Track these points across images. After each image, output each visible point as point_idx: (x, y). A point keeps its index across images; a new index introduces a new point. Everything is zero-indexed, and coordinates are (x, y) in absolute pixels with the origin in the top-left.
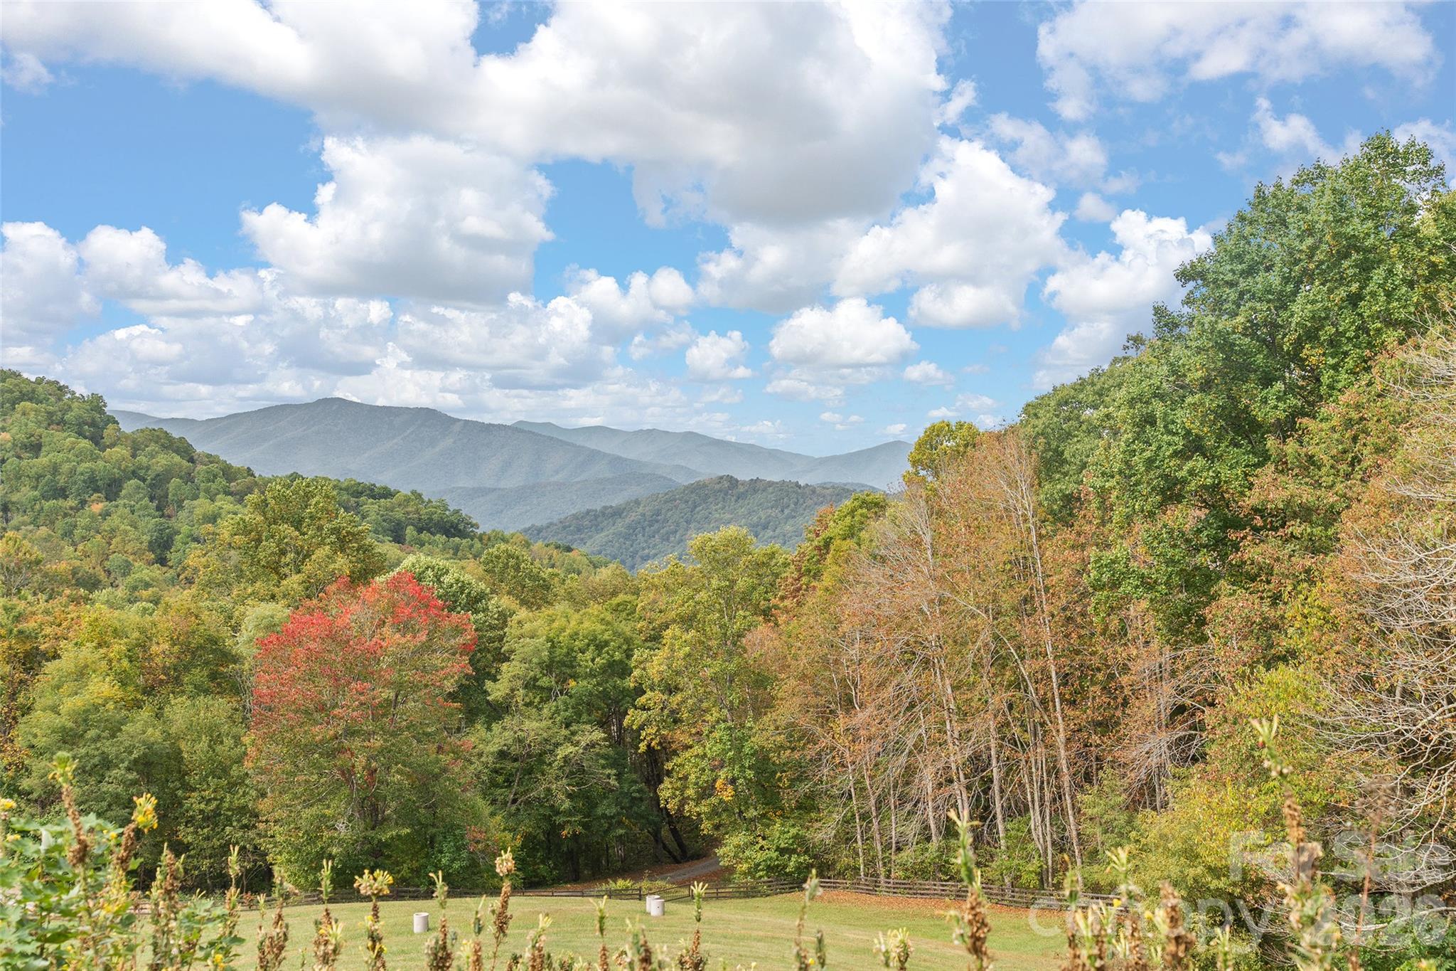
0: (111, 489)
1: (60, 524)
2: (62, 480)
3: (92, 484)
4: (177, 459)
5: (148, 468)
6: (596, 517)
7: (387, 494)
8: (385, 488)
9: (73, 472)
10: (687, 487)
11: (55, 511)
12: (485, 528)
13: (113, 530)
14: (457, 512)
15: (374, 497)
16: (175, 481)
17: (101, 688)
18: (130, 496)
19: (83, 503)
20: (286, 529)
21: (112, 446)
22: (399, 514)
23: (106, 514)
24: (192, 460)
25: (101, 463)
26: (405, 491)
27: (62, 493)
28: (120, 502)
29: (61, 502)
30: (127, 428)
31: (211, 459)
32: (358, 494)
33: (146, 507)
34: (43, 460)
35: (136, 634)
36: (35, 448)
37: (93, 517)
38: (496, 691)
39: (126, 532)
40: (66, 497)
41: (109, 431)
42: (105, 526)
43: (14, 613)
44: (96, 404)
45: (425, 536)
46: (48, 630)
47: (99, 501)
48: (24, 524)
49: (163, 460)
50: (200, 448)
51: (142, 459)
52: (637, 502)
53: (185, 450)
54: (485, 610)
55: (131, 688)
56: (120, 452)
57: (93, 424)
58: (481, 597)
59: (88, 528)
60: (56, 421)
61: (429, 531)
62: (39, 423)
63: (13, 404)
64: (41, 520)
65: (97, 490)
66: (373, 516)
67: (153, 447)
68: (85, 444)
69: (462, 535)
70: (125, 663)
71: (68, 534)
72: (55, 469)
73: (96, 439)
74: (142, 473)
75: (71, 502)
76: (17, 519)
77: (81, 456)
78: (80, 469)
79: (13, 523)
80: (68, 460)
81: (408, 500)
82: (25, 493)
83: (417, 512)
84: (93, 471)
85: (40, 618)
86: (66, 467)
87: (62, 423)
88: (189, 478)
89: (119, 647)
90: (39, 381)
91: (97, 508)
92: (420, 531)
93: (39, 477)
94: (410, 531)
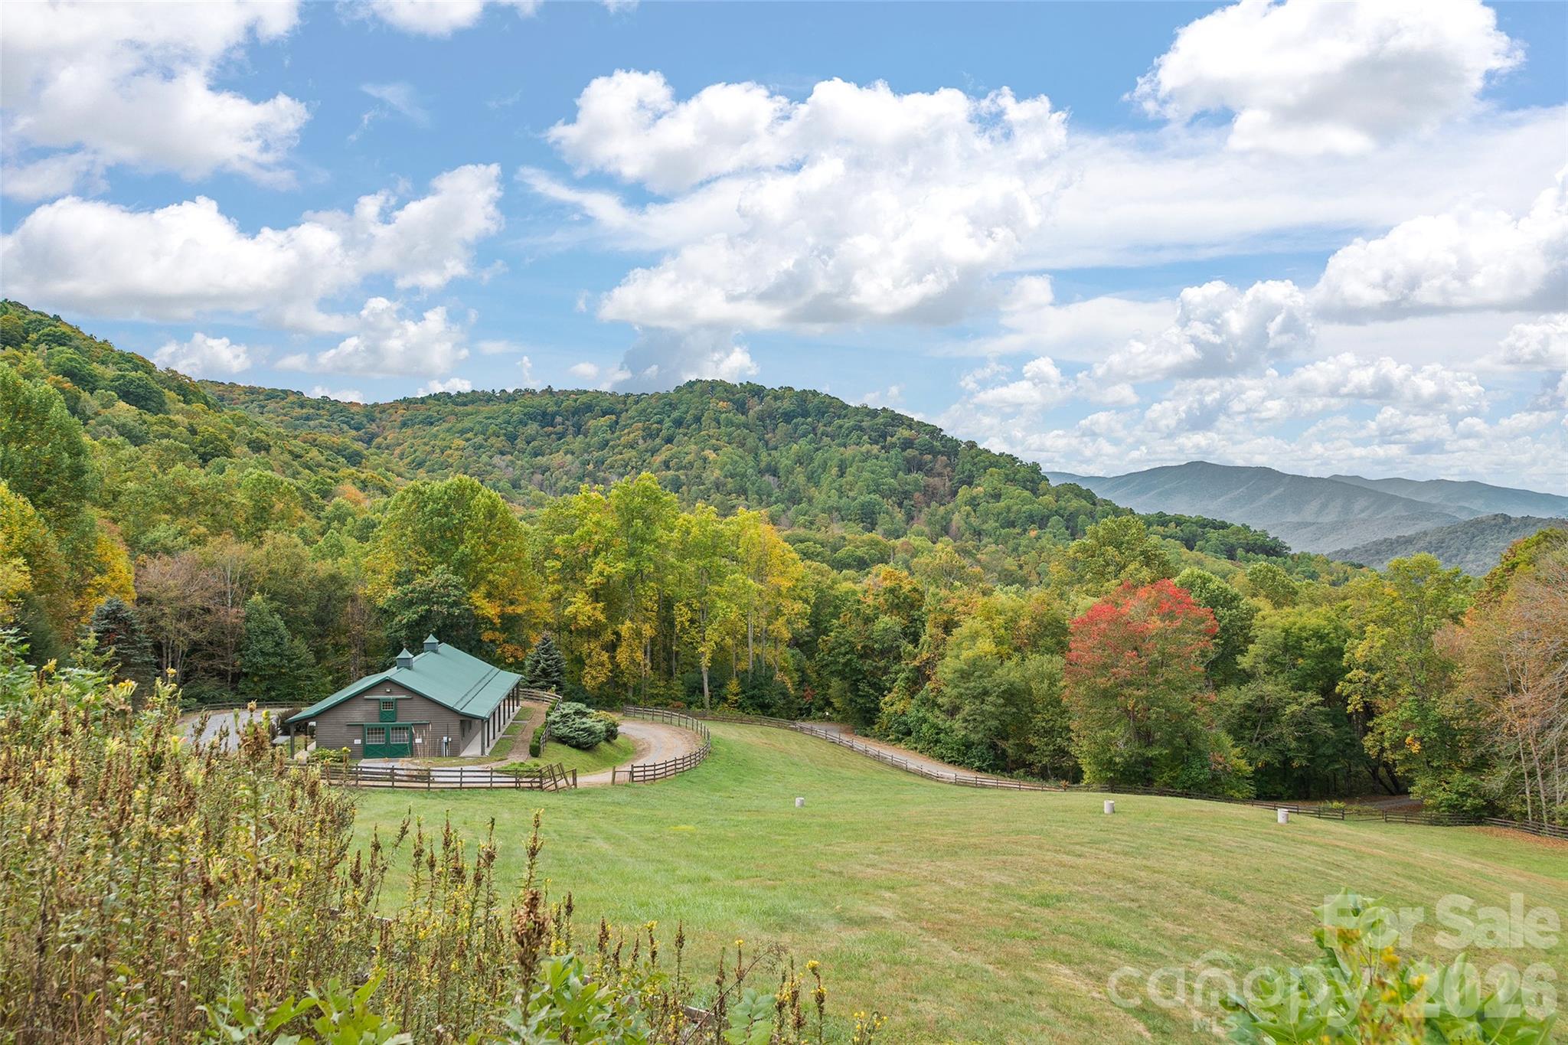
0: (1042, 522)
1: (1011, 543)
2: (1012, 516)
3: (1031, 519)
4: (1084, 502)
5: (1065, 509)
6: (1392, 543)
7: (1224, 526)
8: (1223, 522)
9: (1019, 511)
10: (1467, 522)
11: (1008, 535)
12: (1295, 550)
13: (1043, 548)
14: (1275, 539)
15: (1215, 528)
16: (1082, 517)
17: (985, 646)
18: (1053, 527)
19: (1025, 530)
20: (1111, 550)
21: (1044, 494)
22: (1232, 540)
23: (1038, 538)
24: (1094, 504)
25: (1036, 505)
26: (1238, 524)
27: (1012, 524)
28: (1048, 530)
29: (1012, 530)
30: (1054, 483)
31: (1107, 503)
32: (1204, 526)
33: (1063, 534)
34: (1002, 504)
35: (1011, 614)
36: (997, 497)
37: (1030, 539)
38: (1244, 662)
39: (1050, 549)
40: (1014, 527)
41: (1042, 485)
42: (1037, 545)
43: (938, 597)
44: (1035, 468)
45: (1251, 555)
46: (960, 609)
47: (1033, 530)
48: (990, 543)
49: (1075, 504)
50: (1099, 495)
51: (1062, 503)
52: (1425, 534)
53: (1090, 497)
54: (1237, 608)
55: (1006, 647)
56: (1048, 498)
57: (1033, 481)
58: (1235, 598)
59: (1027, 546)
60: (1010, 479)
61: (1254, 551)
62: (1000, 481)
63: (985, 470)
64: (999, 542)
65: (1033, 522)
66: (1213, 541)
67: (1069, 495)
68: (1027, 493)
69: (1278, 554)
70: (1002, 631)
71: (1015, 550)
72: (1009, 509)
73: (1034, 491)
74: (1061, 512)
75: (1018, 530)
76: (985, 540)
77: (1024, 502)
78: (1023, 509)
79: (983, 542)
80: (1017, 504)
81: (1239, 530)
82: (991, 524)
83: (1246, 538)
84: (1031, 511)
85: (955, 601)
86: (1015, 508)
87: (1014, 480)
88: (1091, 515)
89: (1000, 620)
90: (1001, 455)
91: (1033, 534)
92: (1248, 551)
93: (999, 514)
94: (1240, 552)
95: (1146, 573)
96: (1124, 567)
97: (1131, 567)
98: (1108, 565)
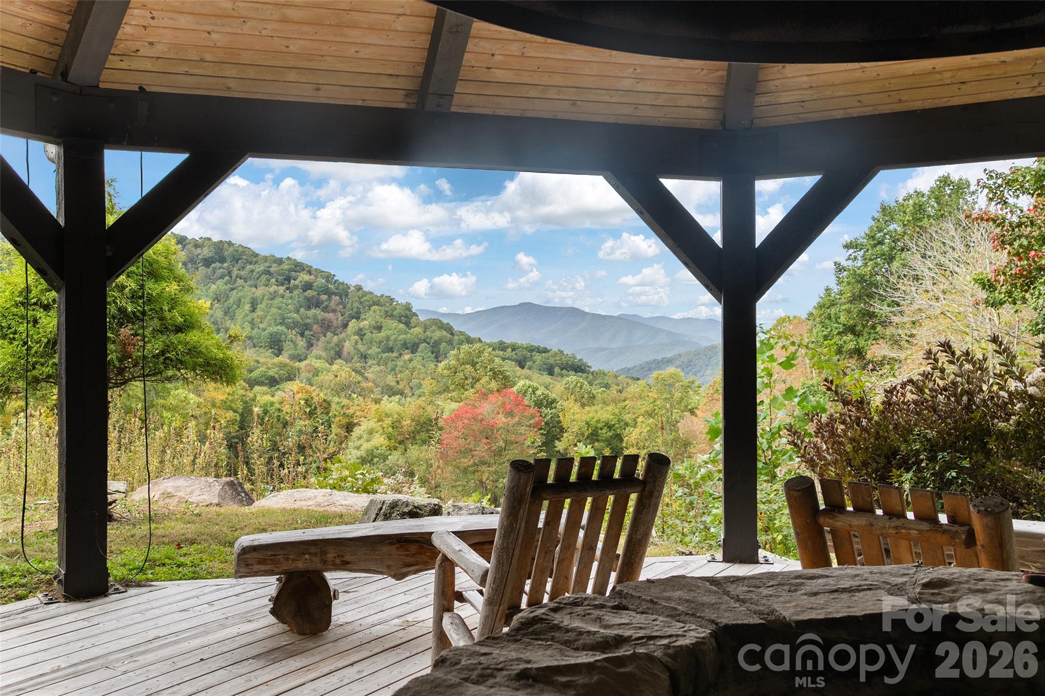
0: (413, 348)
1: (390, 364)
2: (391, 344)
3: (405, 346)
4: (445, 333)
5: (431, 338)
6: (658, 363)
7: (546, 351)
8: (545, 348)
9: (396, 340)
10: (706, 348)
11: (388, 358)
12: (594, 368)
13: (414, 368)
14: (581, 360)
15: (539, 352)
16: (444, 344)
17: (379, 440)
18: (422, 351)
19: (401, 355)
20: (469, 368)
21: (415, 327)
22: (551, 361)
23: (411, 360)
24: (452, 334)
25: (409, 335)
26: (555, 349)
27: (391, 350)
28: (418, 354)
29: (390, 354)
30: (422, 318)
31: (462, 333)
32: (531, 351)
33: (429, 357)
34: (383, 334)
35: (396, 416)
36: (379, 328)
37: (405, 361)
39: (420, 369)
40: (393, 352)
41: (413, 320)
42: (410, 366)
43: (342, 404)
44: (408, 307)
45: (564, 372)
46: (358, 413)
47: (408, 354)
48: (374, 364)
49: (438, 334)
50: (457, 327)
51: (428, 333)
52: (680, 355)
53: (449, 329)
55: (393, 441)
56: (418, 330)
57: (406, 316)
59: (402, 367)
60: (389, 315)
61: (566, 369)
62: (381, 316)
63: (370, 307)
64: (381, 363)
65: (407, 348)
66: (538, 362)
67: (434, 327)
68: (402, 326)
69: (583, 371)
70: (390, 429)
71: (393, 369)
72: (388, 338)
73: (407, 324)
74: (428, 340)
75: (395, 354)
76: (370, 362)
77: (401, 332)
78: (399, 338)
79: (369, 364)
80: (394, 334)
81: (556, 354)
82: (374, 350)
83: (561, 360)
84: (405, 339)
85: (354, 408)
86: (393, 337)
87: (392, 316)
88: (450, 343)
89: (388, 421)
90: (382, 296)
91: (407, 357)
92: (562, 369)
93: (381, 342)
94: (557, 370)
95: (494, 385)
96: (478, 380)
97: (484, 380)
98: (466, 378)
